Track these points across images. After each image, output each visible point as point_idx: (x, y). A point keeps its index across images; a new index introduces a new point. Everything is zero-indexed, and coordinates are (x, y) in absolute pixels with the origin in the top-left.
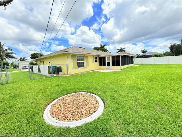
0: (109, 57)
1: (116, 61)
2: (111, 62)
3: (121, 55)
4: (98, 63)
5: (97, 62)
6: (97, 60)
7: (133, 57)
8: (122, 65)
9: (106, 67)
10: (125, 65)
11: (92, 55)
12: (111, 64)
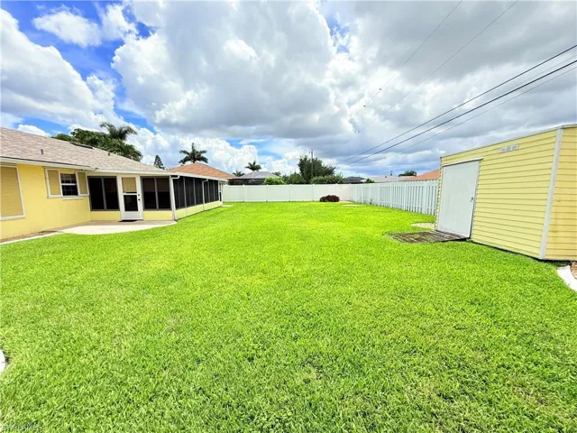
0: (129, 181)
1: (157, 194)
2: (138, 198)
3: (173, 176)
4: (83, 199)
5: (76, 193)
6: (76, 186)
7: (216, 182)
8: (177, 207)
9: (122, 213)
10: (189, 205)
11: (44, 167)
12: (140, 204)
